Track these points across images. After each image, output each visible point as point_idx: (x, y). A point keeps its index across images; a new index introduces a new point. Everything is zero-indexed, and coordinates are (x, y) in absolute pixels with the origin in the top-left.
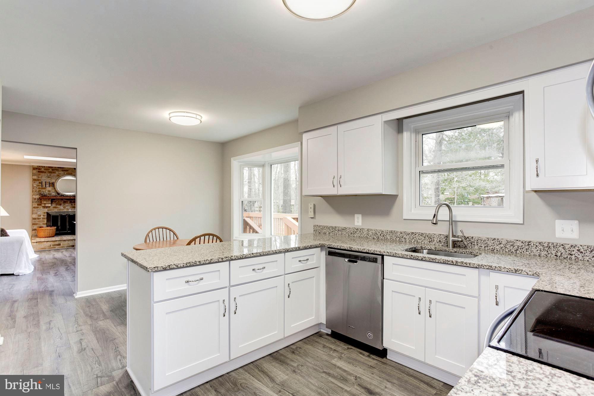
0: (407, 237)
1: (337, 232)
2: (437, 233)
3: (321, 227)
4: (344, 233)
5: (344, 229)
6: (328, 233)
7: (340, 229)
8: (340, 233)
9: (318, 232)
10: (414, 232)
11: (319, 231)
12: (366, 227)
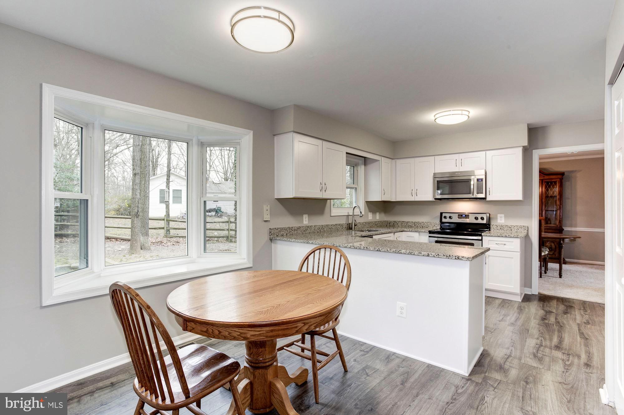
0: (334, 228)
1: (293, 232)
2: (345, 223)
3: (279, 230)
4: (299, 232)
5: (299, 228)
6: (285, 234)
7: (296, 228)
8: (296, 232)
9: (275, 235)
10: (336, 223)
11: (277, 234)
12: (313, 225)
